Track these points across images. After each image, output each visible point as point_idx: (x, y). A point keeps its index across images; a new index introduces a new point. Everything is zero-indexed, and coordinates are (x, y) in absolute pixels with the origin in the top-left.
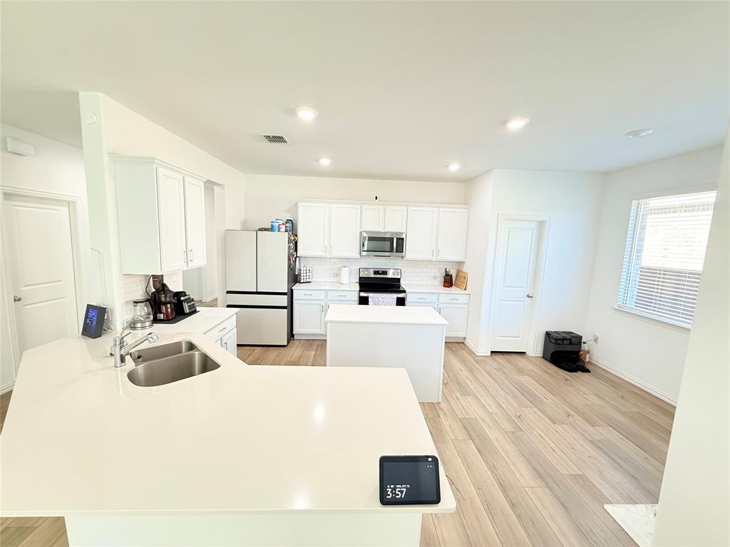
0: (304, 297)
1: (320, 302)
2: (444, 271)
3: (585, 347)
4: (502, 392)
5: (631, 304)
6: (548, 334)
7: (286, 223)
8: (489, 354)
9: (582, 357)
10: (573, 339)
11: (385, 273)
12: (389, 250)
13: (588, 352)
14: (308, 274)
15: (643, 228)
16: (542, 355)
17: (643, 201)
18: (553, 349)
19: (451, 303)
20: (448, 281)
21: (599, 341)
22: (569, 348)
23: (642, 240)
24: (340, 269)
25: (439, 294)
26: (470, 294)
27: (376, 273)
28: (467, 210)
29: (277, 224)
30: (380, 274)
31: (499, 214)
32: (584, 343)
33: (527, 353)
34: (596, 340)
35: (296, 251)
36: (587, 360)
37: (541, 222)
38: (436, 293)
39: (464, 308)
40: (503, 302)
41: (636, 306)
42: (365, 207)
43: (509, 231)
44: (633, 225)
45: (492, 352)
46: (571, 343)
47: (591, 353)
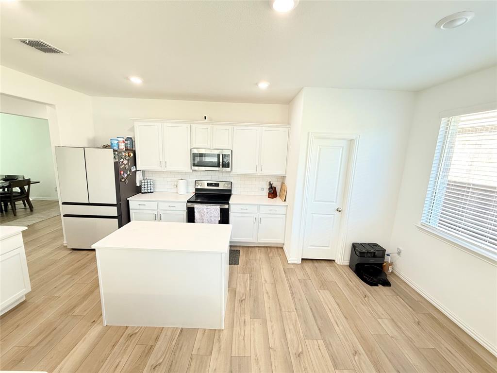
0: (139, 207)
1: (154, 212)
2: (268, 183)
3: (388, 259)
4: (294, 315)
5: (434, 223)
6: (354, 246)
7: (126, 140)
8: (300, 262)
9: (385, 269)
10: (377, 253)
11: (217, 185)
12: (217, 165)
13: (391, 264)
14: (149, 186)
15: (452, 147)
16: (348, 264)
17: (453, 119)
18: (357, 260)
19: (271, 214)
20: (273, 193)
21: (402, 254)
22: (372, 260)
23: (450, 158)
24: (177, 182)
25: (259, 205)
26: (287, 206)
27: (209, 185)
28: (287, 129)
29: (116, 142)
30: (213, 186)
31: (309, 133)
32: (388, 255)
33: (336, 261)
34: (399, 253)
35: (135, 165)
36: (390, 271)
37: (351, 140)
38: (257, 205)
39: (282, 218)
40: (314, 215)
41: (439, 226)
42: (194, 126)
43: (320, 149)
44: (441, 143)
45: (302, 259)
46: (375, 256)
47: (394, 263)
